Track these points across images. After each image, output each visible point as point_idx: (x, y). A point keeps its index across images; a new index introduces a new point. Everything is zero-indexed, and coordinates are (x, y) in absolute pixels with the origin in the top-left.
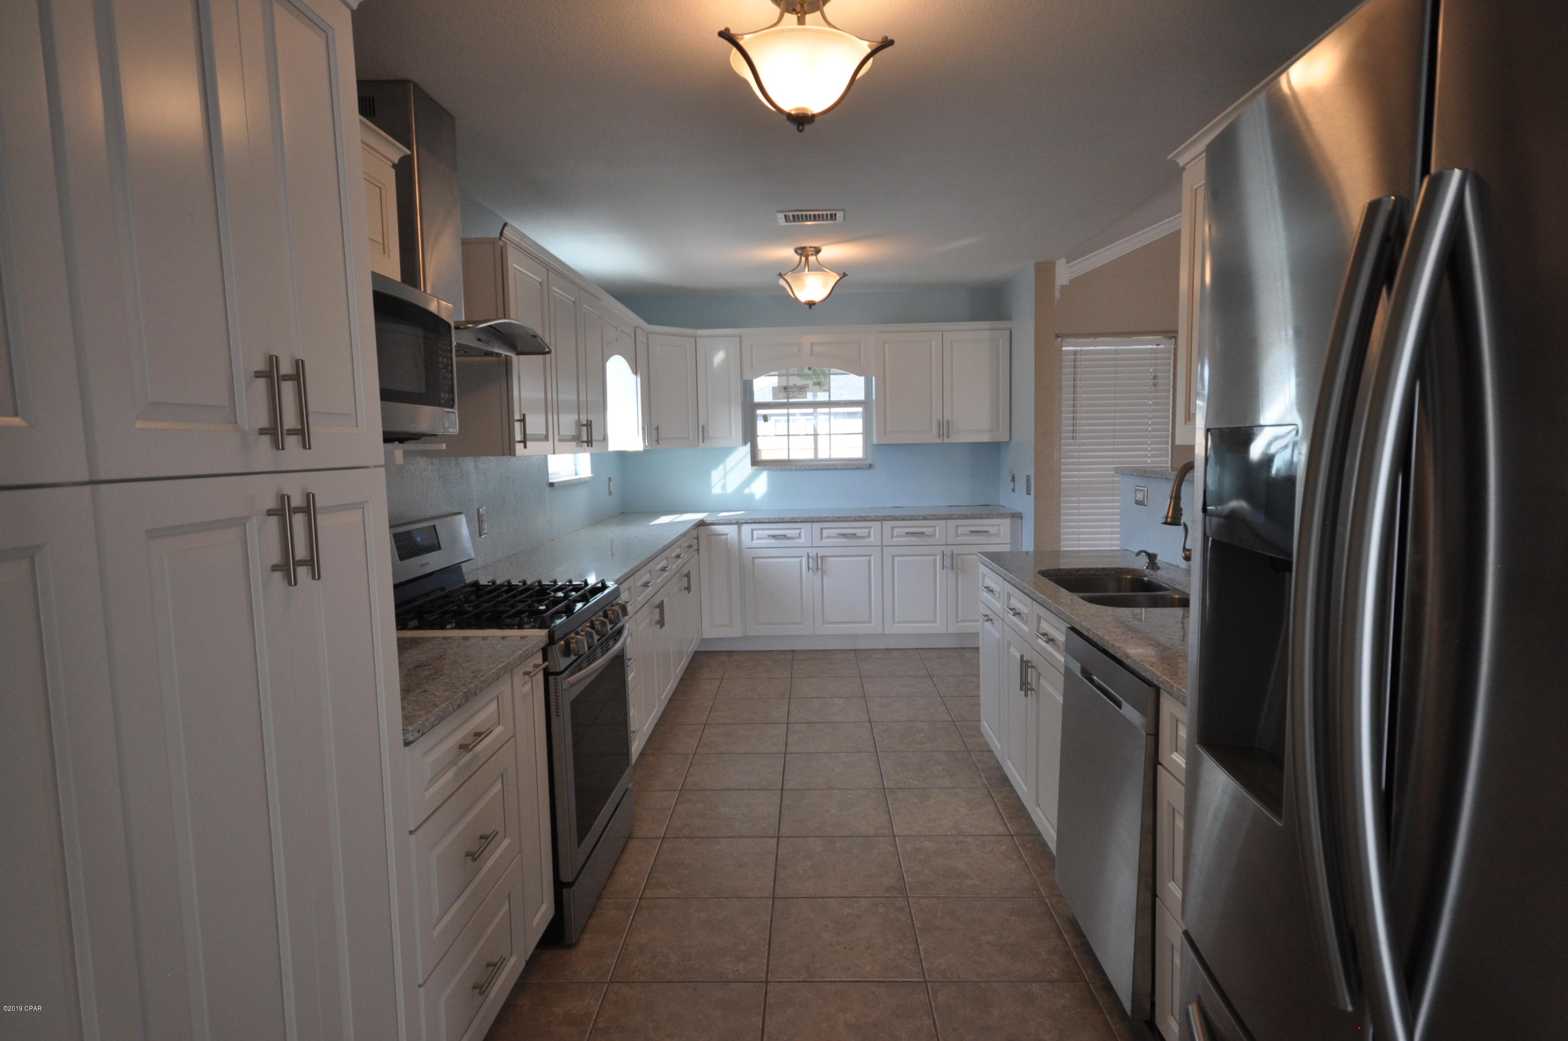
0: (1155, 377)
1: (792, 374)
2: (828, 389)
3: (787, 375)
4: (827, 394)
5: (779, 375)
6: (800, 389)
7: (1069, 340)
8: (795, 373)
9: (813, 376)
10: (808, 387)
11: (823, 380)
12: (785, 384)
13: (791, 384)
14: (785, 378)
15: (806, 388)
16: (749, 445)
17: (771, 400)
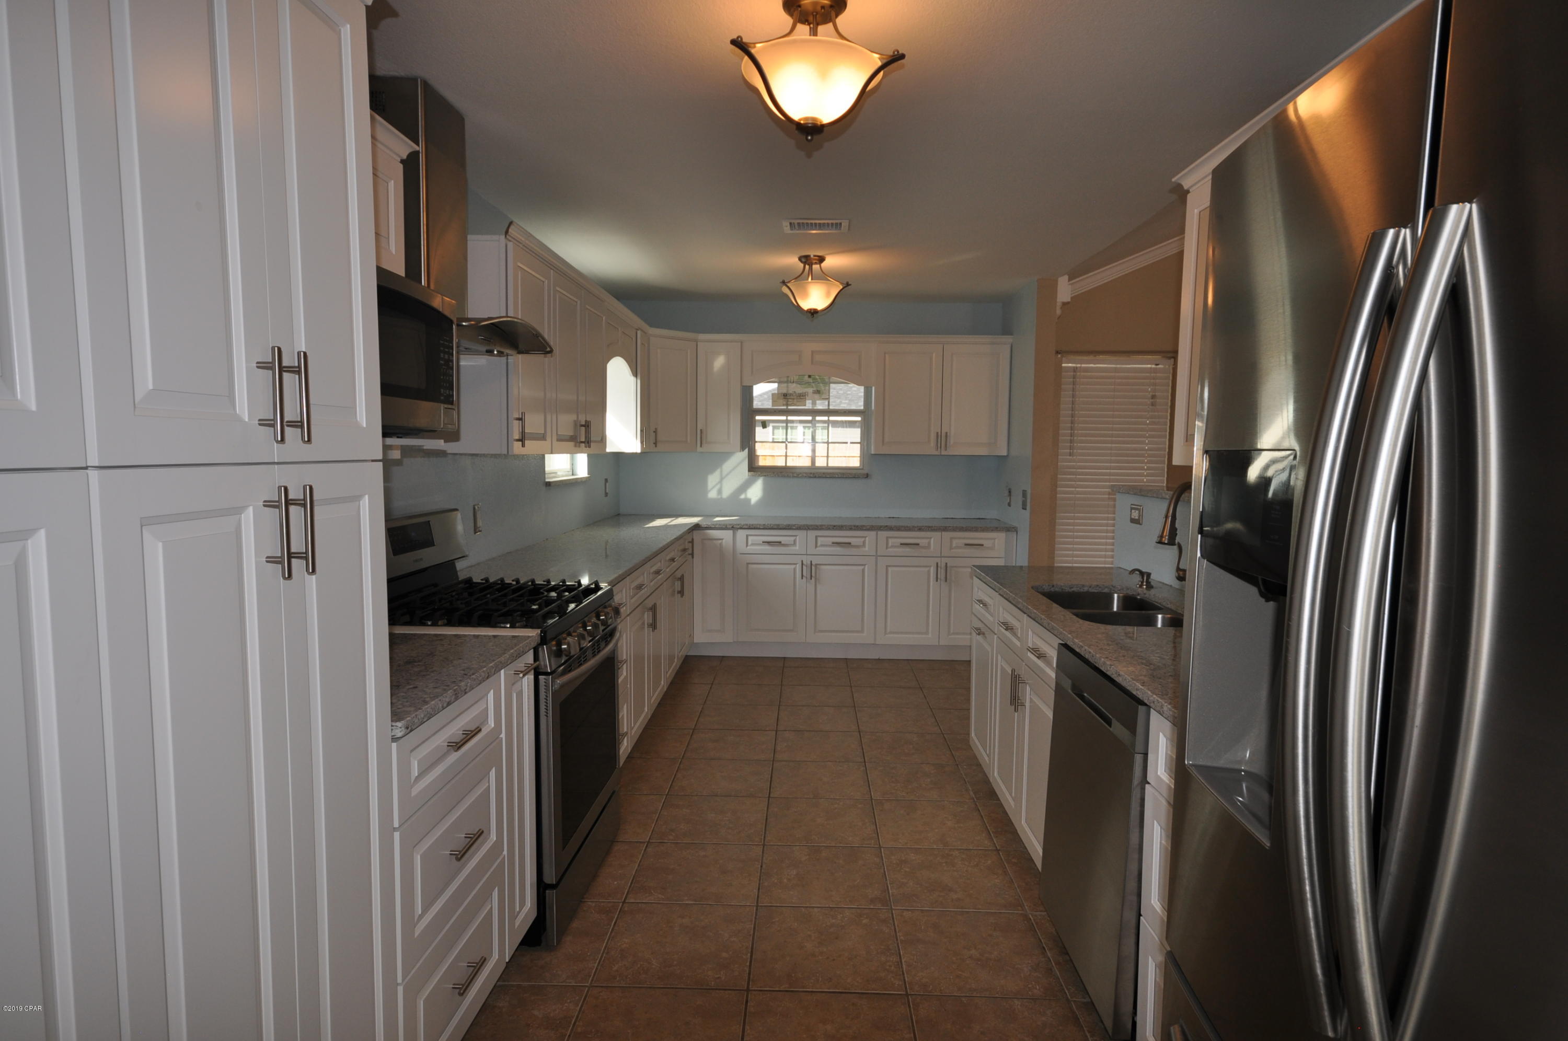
0: (1153, 397)
1: (792, 381)
2: (827, 397)
3: (787, 382)
4: (826, 402)
5: (778, 382)
6: (800, 396)
7: (1069, 357)
8: (795, 380)
9: (813, 385)
10: (808, 395)
11: (823, 388)
12: (785, 391)
13: (791, 391)
14: (784, 385)
15: (805, 396)
16: (747, 450)
17: (770, 407)
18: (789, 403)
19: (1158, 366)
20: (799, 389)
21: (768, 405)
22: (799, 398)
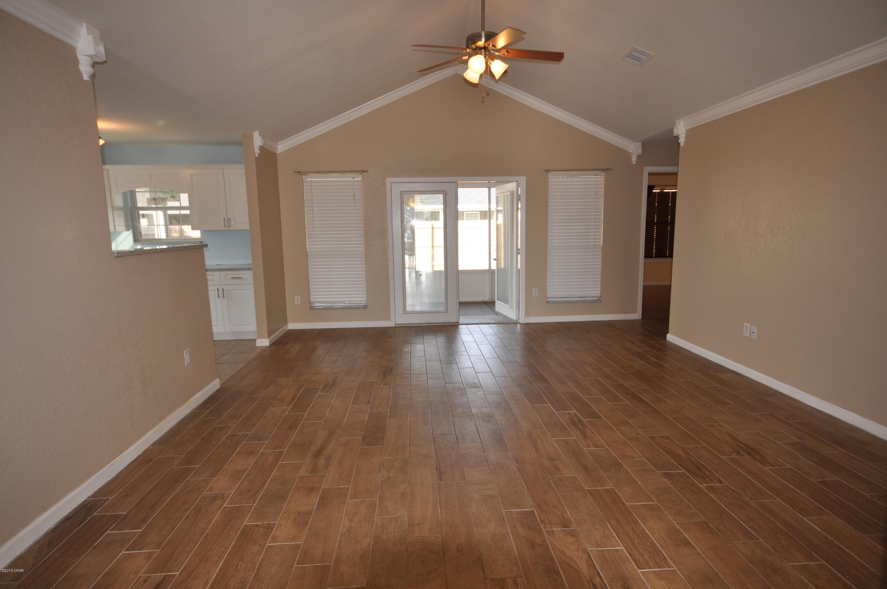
0: (354, 196)
1: (157, 191)
2: (179, 200)
3: (155, 192)
4: (178, 202)
5: (150, 192)
6: (163, 199)
7: (309, 175)
8: (159, 190)
9: (170, 193)
10: (167, 199)
11: (176, 195)
12: (154, 197)
13: (157, 197)
14: (153, 194)
15: (166, 199)
16: (131, 231)
17: (147, 206)
18: (157, 203)
19: (354, 179)
20: (162, 196)
21: (145, 205)
22: (162, 200)
